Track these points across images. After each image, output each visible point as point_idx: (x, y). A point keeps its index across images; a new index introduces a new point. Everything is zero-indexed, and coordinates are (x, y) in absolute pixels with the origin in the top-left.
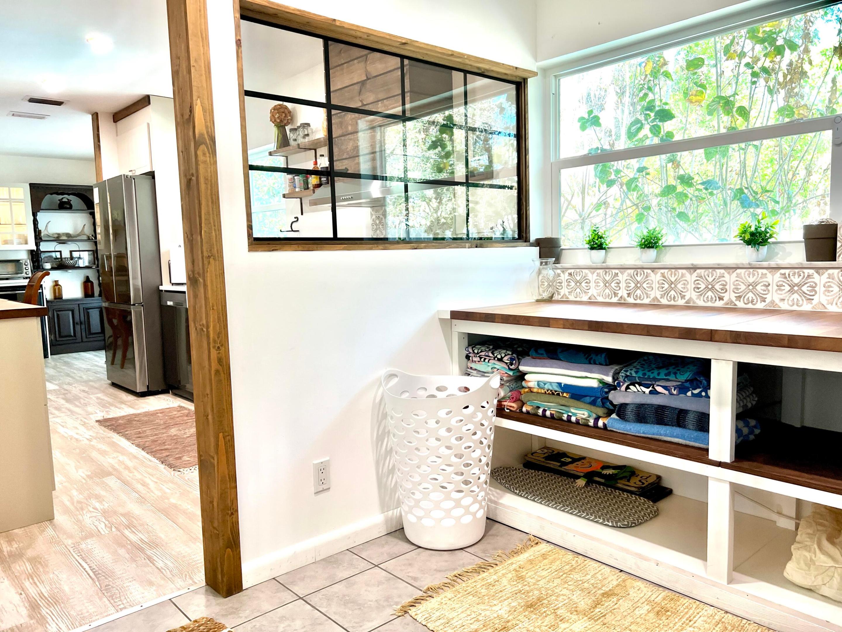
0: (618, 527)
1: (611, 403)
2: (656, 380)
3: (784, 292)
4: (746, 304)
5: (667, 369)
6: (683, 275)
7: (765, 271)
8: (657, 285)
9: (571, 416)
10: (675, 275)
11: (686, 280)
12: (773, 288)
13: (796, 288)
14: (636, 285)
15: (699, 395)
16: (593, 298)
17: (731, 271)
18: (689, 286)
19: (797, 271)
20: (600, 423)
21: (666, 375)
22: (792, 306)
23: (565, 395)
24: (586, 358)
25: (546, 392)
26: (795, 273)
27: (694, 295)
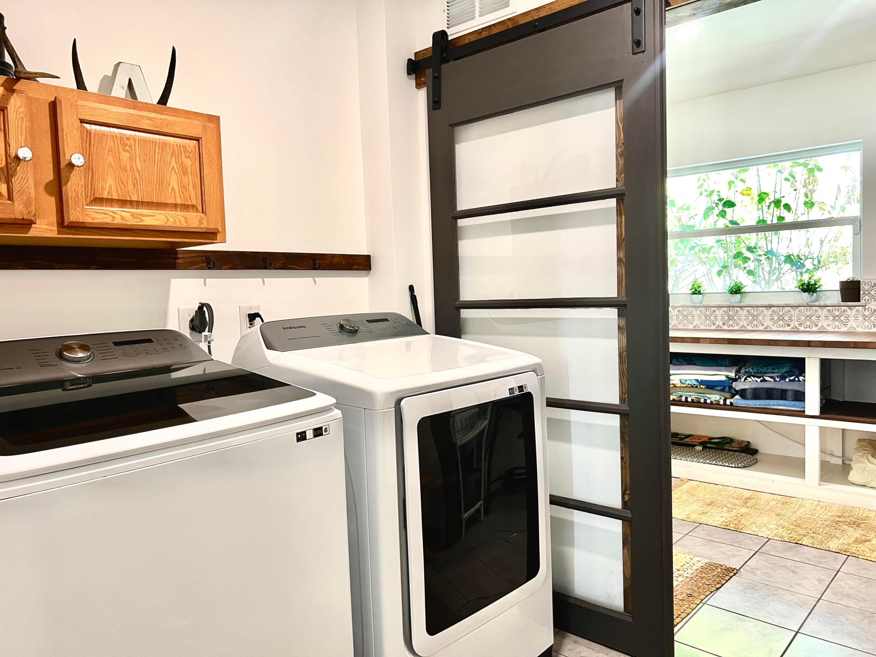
0: (738, 467)
1: (735, 389)
2: (765, 373)
3: (829, 320)
4: (805, 328)
5: (772, 366)
6: (762, 311)
7: (817, 308)
8: (744, 318)
9: (706, 400)
10: (757, 311)
11: (764, 314)
12: (822, 318)
13: (837, 318)
14: (729, 318)
15: (794, 380)
16: (697, 326)
17: (795, 308)
18: (766, 318)
19: (837, 308)
20: (728, 402)
21: (772, 369)
22: (835, 328)
23: (702, 386)
24: (715, 363)
25: (687, 386)
26: (835, 310)
27: (770, 324)
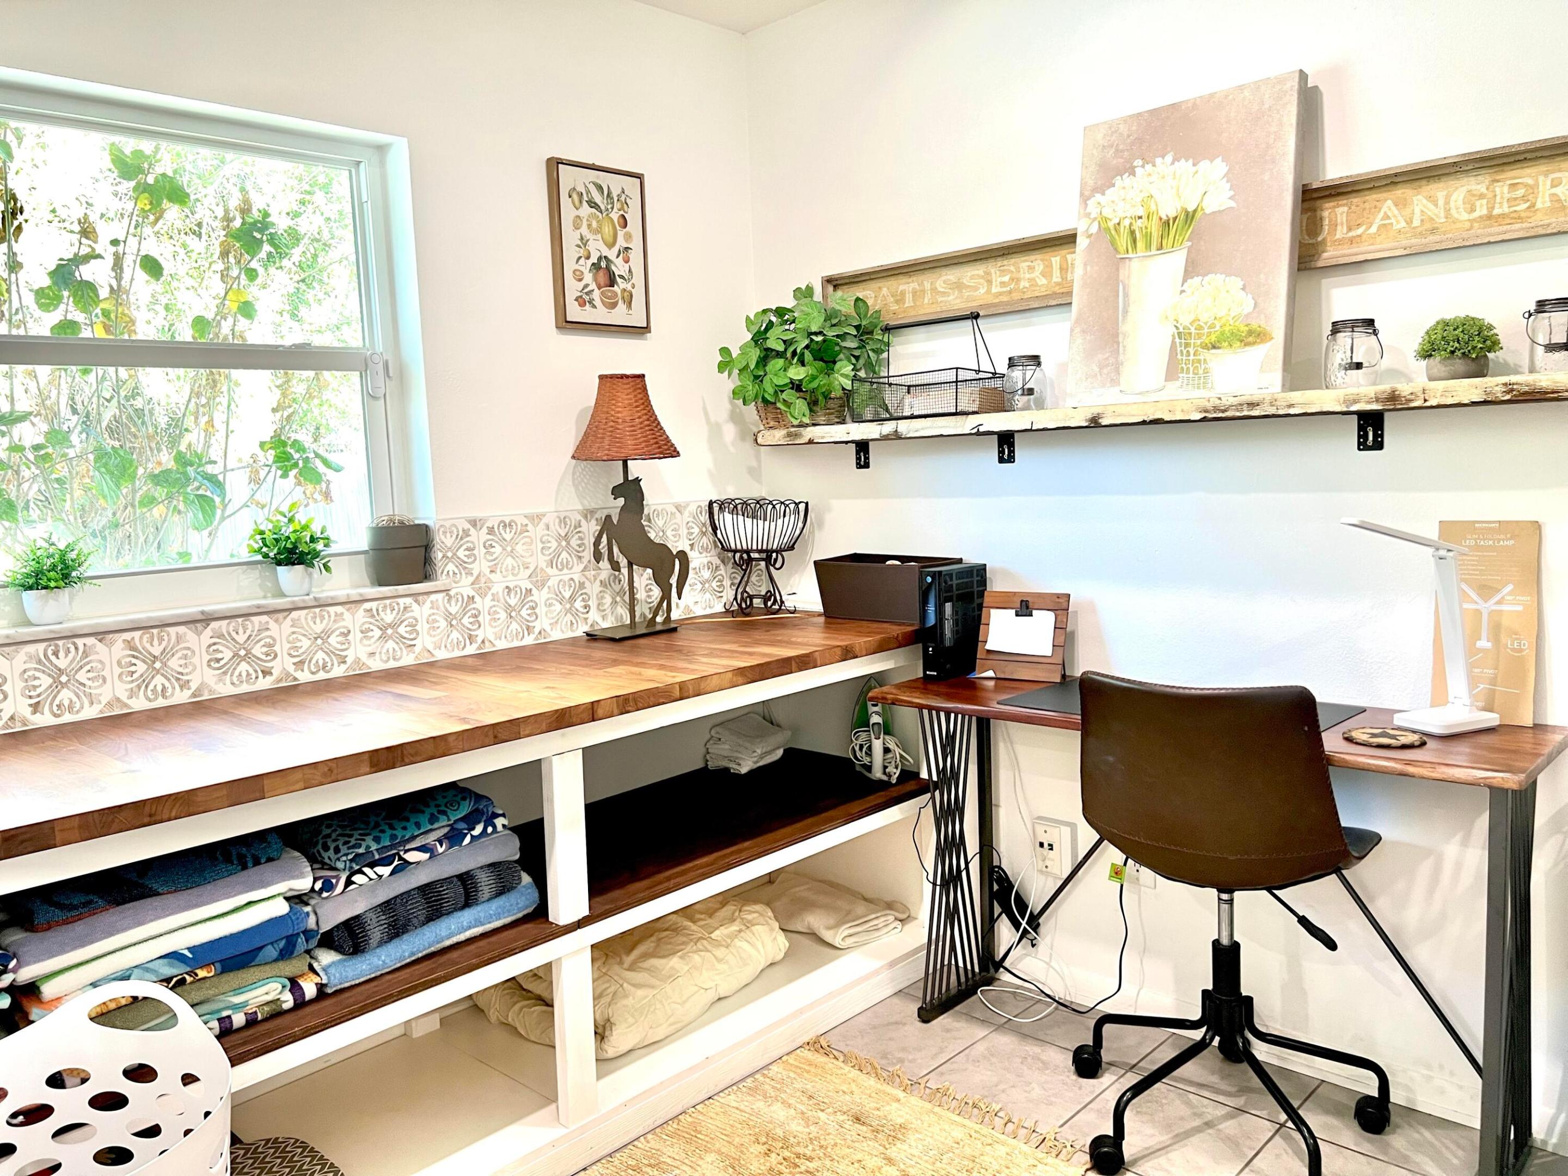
1: (317, 934)
2: (408, 840)
3: (373, 640)
4: (313, 673)
6: (179, 639)
7: (339, 609)
8: (117, 671)
9: (229, 1017)
10: (161, 640)
11: (189, 649)
12: (356, 636)
13: (390, 631)
17: (281, 616)
18: (196, 660)
19: (388, 602)
21: (432, 821)
22: (387, 661)
23: (202, 973)
27: (210, 677)
